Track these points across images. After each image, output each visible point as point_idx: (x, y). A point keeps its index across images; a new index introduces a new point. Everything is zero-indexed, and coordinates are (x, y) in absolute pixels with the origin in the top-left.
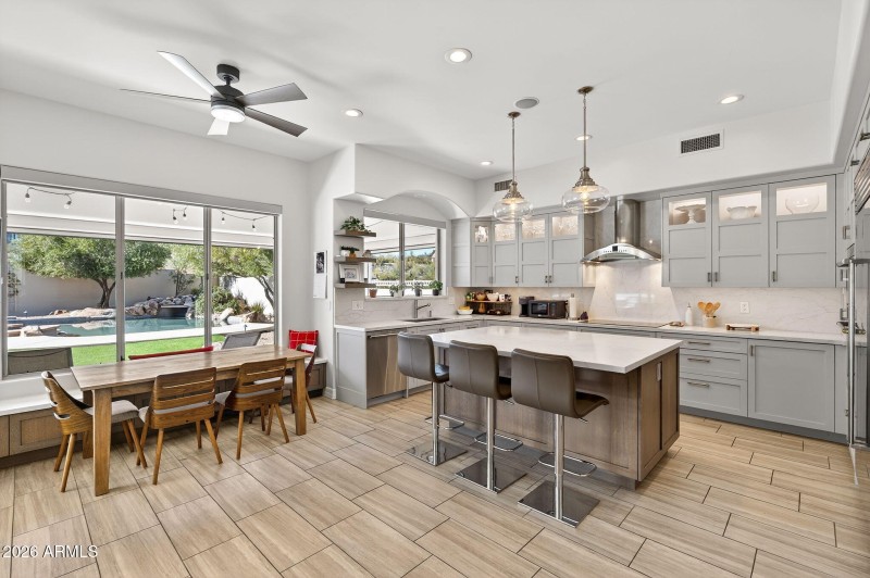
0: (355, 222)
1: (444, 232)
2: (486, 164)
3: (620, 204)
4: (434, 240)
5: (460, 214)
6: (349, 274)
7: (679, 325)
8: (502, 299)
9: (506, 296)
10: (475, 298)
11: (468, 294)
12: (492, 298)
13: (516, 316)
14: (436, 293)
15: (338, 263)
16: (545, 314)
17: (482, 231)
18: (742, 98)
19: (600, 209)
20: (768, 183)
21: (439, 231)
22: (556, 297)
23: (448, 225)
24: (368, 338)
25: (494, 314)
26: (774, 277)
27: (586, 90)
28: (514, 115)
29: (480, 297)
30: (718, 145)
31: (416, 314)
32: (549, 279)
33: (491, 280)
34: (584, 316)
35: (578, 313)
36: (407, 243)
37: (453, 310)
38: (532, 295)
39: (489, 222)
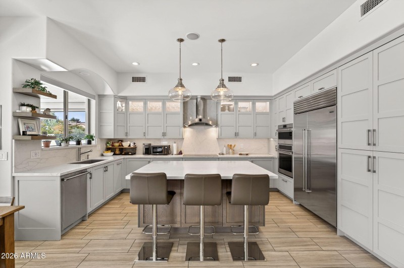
0: (37, 83)
1: (93, 102)
2: (135, 64)
3: (199, 100)
4: (86, 106)
5: (109, 91)
6: (28, 127)
7: (223, 154)
8: (132, 146)
9: (134, 143)
10: (113, 146)
11: (108, 143)
12: (126, 145)
13: (140, 155)
14: (89, 143)
15: (16, 117)
16: (161, 153)
17: (119, 104)
18: (258, 64)
19: (187, 99)
20: (254, 99)
21: (89, 101)
22: (165, 143)
23: (97, 97)
24: (62, 180)
25: (127, 154)
26: (255, 134)
27: (223, 41)
28: (181, 40)
29: (117, 144)
30: (241, 81)
31: (79, 158)
32: (164, 134)
33: (127, 134)
34: (181, 153)
35: (177, 151)
36: (70, 106)
37: (99, 153)
38: (150, 143)
39: (125, 99)
